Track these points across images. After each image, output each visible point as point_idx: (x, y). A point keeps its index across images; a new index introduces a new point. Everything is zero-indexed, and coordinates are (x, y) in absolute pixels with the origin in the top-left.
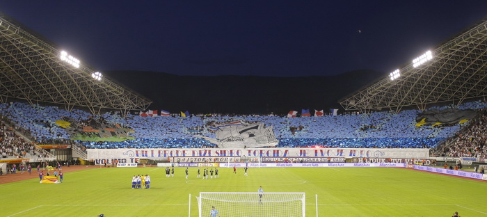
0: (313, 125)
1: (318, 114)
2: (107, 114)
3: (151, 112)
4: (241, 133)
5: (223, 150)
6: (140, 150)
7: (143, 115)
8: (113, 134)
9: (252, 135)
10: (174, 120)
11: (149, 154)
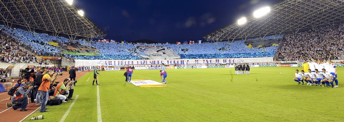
0: (192, 48)
1: (192, 43)
2: (80, 40)
3: (105, 40)
4: (158, 51)
5: (154, 60)
6: (107, 61)
7: (101, 42)
8: (87, 51)
9: (164, 53)
10: (119, 45)
11: (113, 63)
